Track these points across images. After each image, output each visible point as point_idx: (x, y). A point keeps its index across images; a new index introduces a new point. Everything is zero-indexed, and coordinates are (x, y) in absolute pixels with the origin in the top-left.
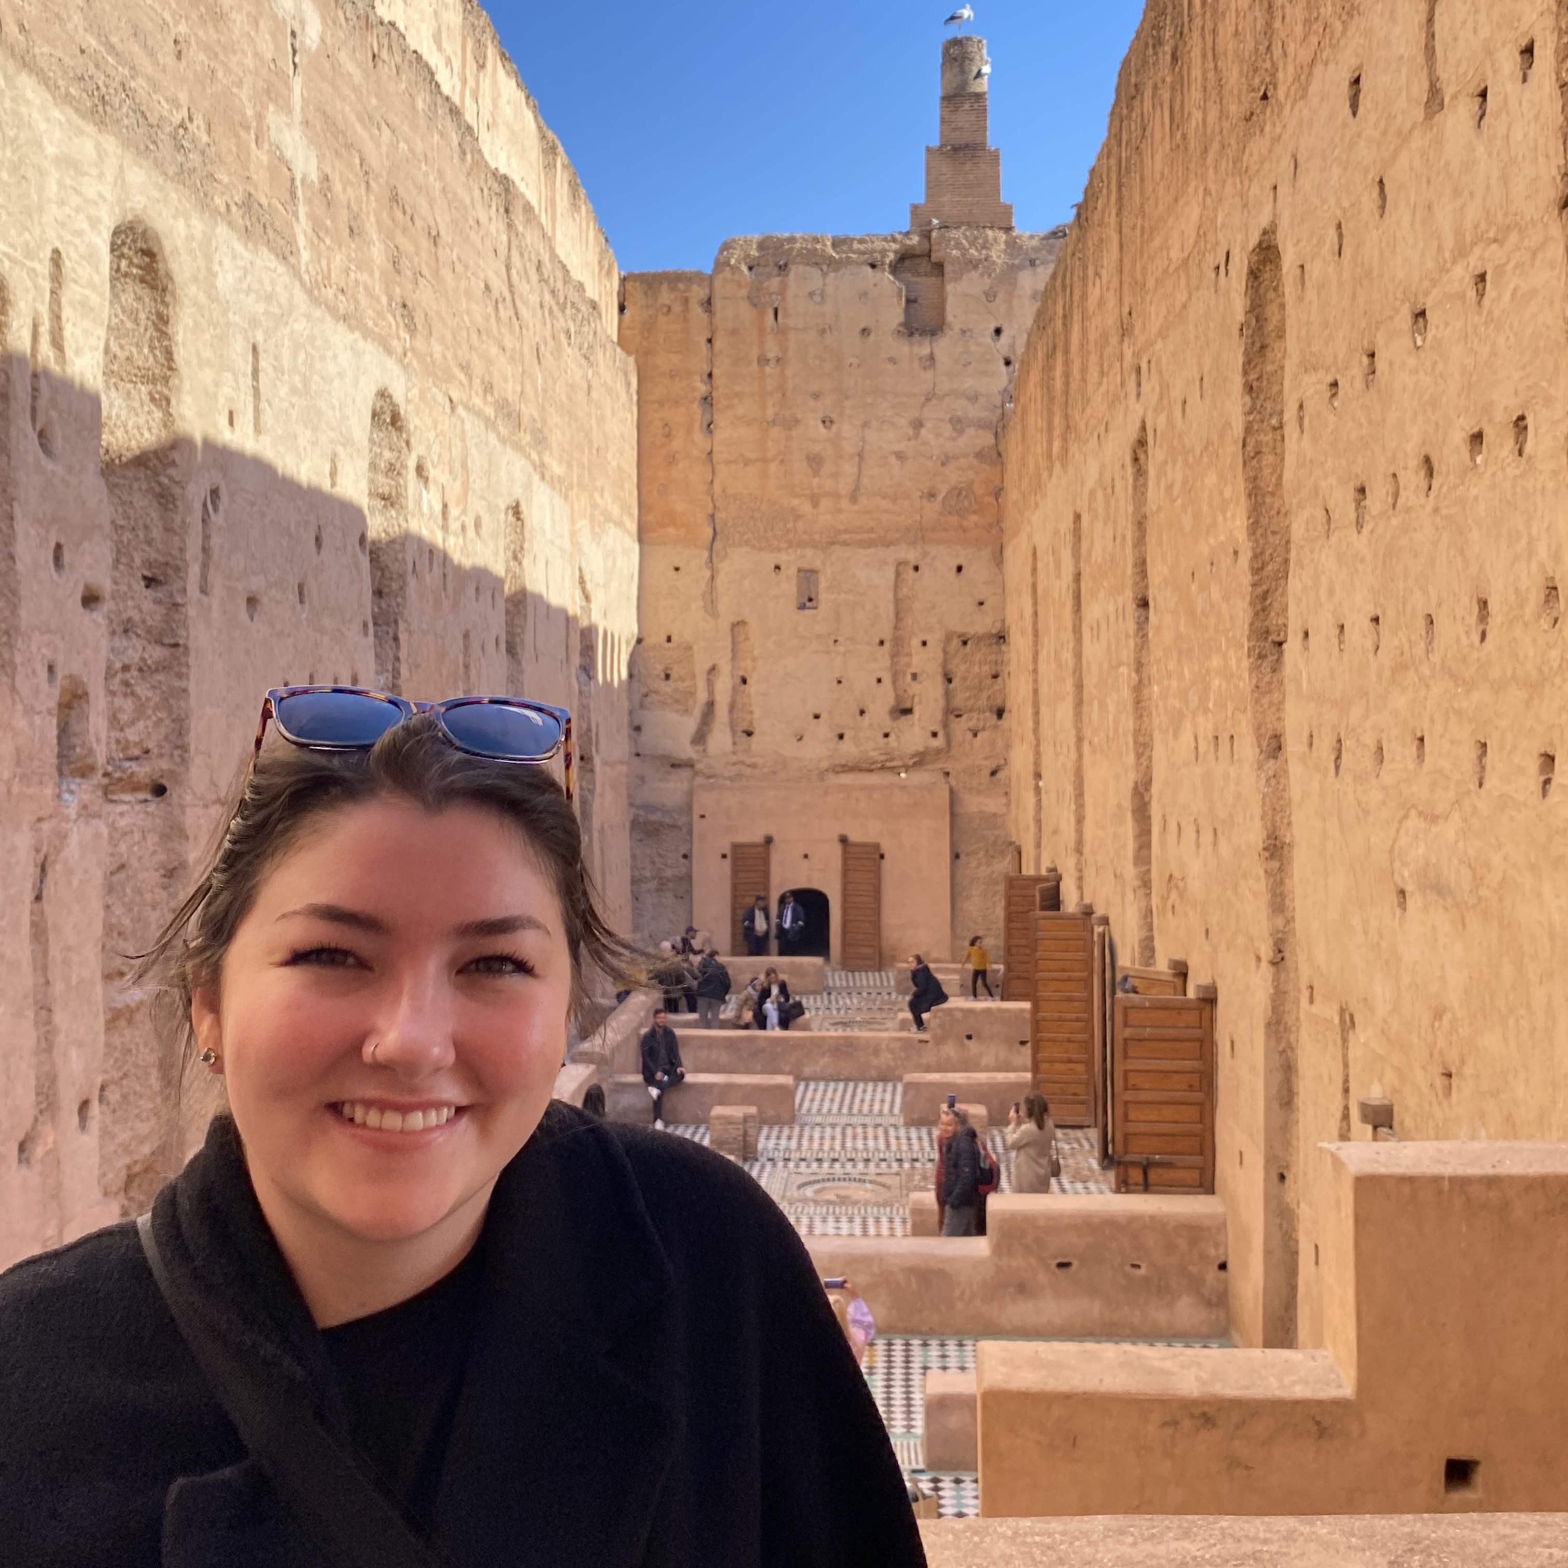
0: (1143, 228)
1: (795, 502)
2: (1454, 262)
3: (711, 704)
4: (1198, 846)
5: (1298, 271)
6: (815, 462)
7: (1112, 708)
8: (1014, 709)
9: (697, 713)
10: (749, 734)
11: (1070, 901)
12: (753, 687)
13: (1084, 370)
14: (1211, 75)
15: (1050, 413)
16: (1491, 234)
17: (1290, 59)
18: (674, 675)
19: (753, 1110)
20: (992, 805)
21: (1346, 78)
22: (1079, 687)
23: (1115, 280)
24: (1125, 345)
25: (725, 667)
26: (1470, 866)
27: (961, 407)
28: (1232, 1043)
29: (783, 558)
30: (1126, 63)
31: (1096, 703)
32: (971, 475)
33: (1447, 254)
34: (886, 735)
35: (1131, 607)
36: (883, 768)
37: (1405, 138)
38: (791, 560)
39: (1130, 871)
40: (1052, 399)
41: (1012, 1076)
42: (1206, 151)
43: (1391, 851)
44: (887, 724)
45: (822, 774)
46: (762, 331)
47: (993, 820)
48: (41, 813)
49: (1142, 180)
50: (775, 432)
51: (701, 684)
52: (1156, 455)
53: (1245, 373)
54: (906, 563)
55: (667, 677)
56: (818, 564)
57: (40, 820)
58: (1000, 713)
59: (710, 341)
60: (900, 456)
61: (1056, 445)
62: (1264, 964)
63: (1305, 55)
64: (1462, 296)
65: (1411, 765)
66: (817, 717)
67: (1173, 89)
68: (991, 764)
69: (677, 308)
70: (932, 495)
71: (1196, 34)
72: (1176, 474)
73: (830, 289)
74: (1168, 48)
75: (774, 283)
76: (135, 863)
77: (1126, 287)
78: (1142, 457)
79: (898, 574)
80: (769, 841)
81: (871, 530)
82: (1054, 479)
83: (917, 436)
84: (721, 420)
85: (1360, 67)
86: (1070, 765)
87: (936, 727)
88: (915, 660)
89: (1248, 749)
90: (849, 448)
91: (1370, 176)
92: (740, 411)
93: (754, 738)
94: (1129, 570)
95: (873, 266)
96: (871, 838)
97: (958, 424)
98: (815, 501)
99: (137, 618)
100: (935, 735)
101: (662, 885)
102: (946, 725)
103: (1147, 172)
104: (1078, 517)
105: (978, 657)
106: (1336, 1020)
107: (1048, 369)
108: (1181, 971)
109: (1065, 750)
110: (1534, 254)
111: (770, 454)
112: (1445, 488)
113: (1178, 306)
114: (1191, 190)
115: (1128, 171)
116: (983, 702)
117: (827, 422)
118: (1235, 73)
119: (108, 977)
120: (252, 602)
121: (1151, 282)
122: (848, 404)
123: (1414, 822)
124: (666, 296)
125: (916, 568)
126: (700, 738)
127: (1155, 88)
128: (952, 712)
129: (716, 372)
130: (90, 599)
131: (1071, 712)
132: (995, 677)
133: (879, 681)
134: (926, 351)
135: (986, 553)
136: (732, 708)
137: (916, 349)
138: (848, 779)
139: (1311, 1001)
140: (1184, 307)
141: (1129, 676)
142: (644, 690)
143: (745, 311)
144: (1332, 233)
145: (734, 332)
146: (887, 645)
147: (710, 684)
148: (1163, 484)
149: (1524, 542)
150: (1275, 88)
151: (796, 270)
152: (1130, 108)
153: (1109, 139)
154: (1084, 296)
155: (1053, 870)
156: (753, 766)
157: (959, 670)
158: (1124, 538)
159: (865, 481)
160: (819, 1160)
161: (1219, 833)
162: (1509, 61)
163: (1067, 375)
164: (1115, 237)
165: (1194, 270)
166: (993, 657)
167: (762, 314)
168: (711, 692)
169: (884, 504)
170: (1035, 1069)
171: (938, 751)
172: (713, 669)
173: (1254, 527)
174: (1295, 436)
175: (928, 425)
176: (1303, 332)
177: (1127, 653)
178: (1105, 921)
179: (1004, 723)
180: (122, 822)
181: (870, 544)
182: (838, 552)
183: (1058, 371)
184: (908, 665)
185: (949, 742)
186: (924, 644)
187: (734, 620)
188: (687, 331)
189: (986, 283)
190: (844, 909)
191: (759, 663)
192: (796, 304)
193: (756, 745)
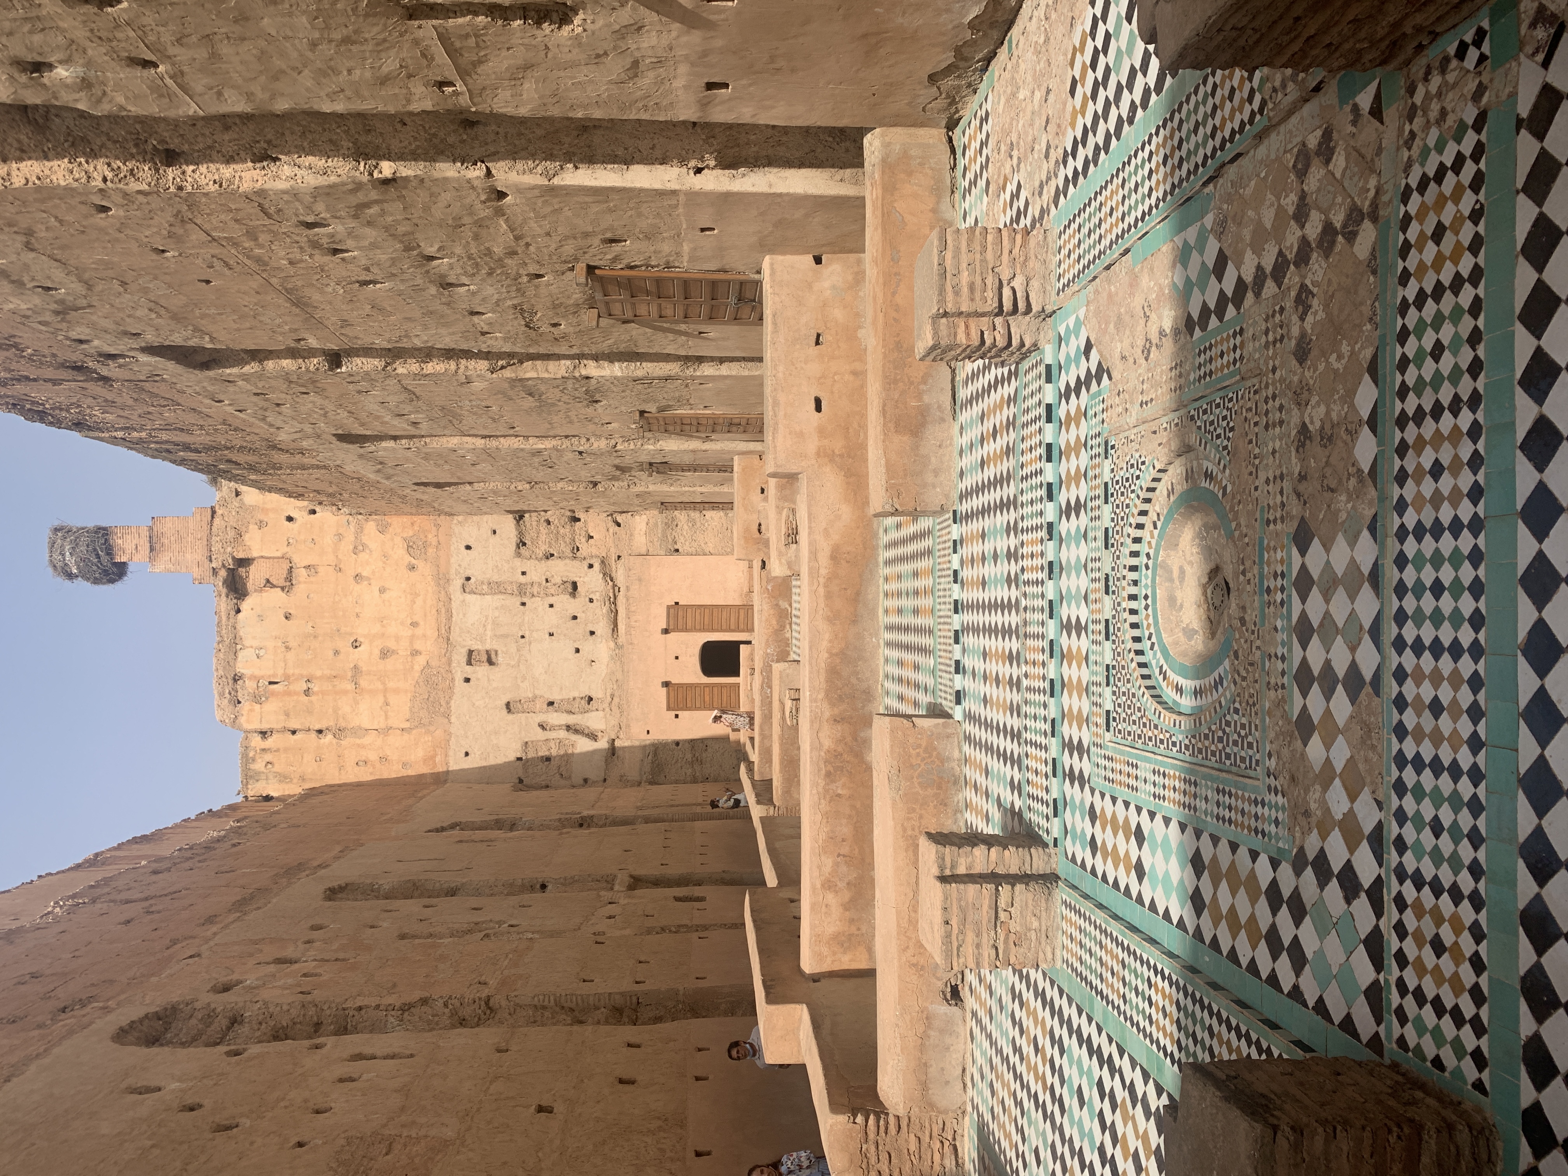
3: (568, 728)
6: (385, 654)
8: (568, 505)
9: (574, 737)
10: (590, 699)
12: (555, 697)
18: (546, 754)
20: (640, 525)
25: (541, 717)
27: (347, 546)
29: (459, 678)
32: (398, 540)
34: (591, 601)
36: (615, 603)
38: (460, 669)
44: (581, 599)
45: (618, 646)
46: (288, 693)
47: (652, 525)
50: (363, 683)
51: (552, 735)
54: (463, 586)
55: (547, 760)
56: (464, 651)
58: (576, 519)
59: (294, 732)
60: (382, 590)
66: (577, 651)
69: (268, 757)
70: (413, 568)
73: (255, 643)
75: (250, 685)
79: (472, 592)
80: (666, 684)
81: (439, 611)
83: (368, 579)
84: (355, 722)
87: (585, 564)
88: (536, 579)
90: (377, 628)
92: (347, 709)
93: (593, 696)
95: (238, 611)
96: (663, 612)
97: (359, 548)
98: (415, 653)
100: (591, 566)
101: (699, 762)
102: (584, 558)
105: (534, 535)
111: (381, 687)
116: (567, 531)
117: (356, 645)
122: (343, 630)
124: (259, 766)
125: (468, 579)
126: (592, 735)
128: (575, 554)
129: (317, 727)
132: (548, 522)
133: (551, 606)
134: (303, 571)
135: (457, 528)
136: (571, 713)
137: (302, 579)
138: (621, 627)
142: (558, 776)
143: (272, 706)
145: (287, 715)
146: (525, 600)
147: (553, 728)
151: (241, 668)
156: (612, 697)
157: (543, 548)
159: (401, 616)
166: (534, 523)
167: (273, 694)
168: (559, 727)
169: (419, 601)
171: (603, 563)
172: (542, 727)
175: (359, 570)
181: (449, 612)
182: (454, 636)
184: (540, 584)
185: (596, 556)
186: (524, 573)
187: (505, 711)
188: (286, 750)
189: (253, 528)
190: (713, 630)
191: (537, 692)
192: (266, 668)
193: (597, 694)
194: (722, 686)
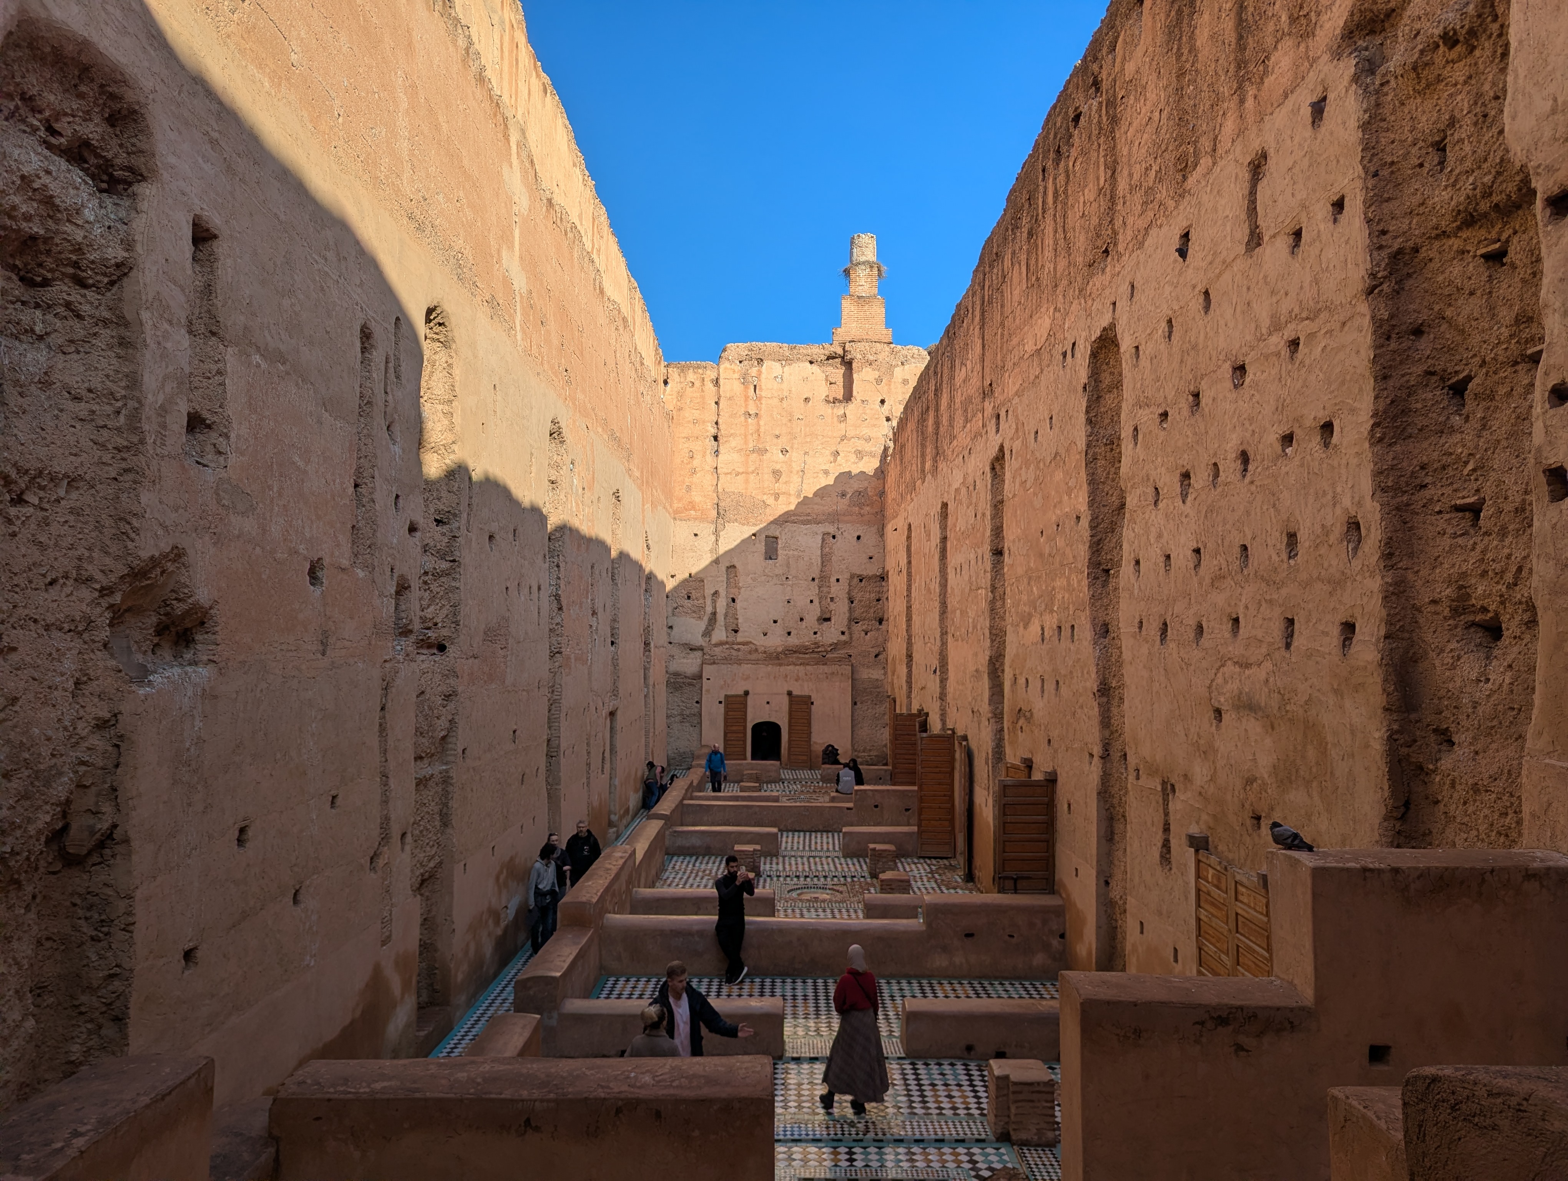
0: (1002, 335)
1: (765, 497)
2: (1270, 334)
3: (714, 613)
4: (1043, 692)
5: (1134, 350)
6: (777, 474)
7: (971, 614)
8: (892, 618)
9: (706, 619)
10: (736, 631)
11: (935, 726)
12: (739, 604)
13: (951, 419)
14: (1061, 242)
15: (923, 446)
16: (1304, 315)
17: (1128, 227)
18: (693, 596)
19: (758, 847)
20: (876, 674)
21: (1177, 233)
22: (944, 604)
23: (978, 367)
24: (986, 403)
25: (723, 592)
26: (1279, 692)
27: (860, 445)
28: (1069, 805)
29: (756, 529)
30: (989, 241)
31: (958, 612)
32: (866, 483)
33: (1264, 331)
34: (815, 633)
35: (988, 555)
36: (813, 652)
37: (1227, 265)
38: (762, 530)
39: (985, 708)
40: (924, 439)
41: (905, 829)
42: (1056, 286)
43: (1210, 687)
44: (816, 626)
45: (778, 655)
46: (747, 398)
47: (877, 684)
48: (387, 658)
49: (1002, 306)
50: (754, 456)
51: (709, 602)
52: (1011, 466)
53: (1087, 412)
54: (828, 534)
55: (689, 598)
56: (777, 534)
57: (385, 661)
58: (881, 621)
59: (717, 403)
60: (826, 472)
61: (928, 465)
62: (1096, 759)
63: (1142, 223)
64: (1278, 354)
65: (1227, 635)
66: (775, 622)
67: (1029, 253)
68: (875, 651)
69: (698, 384)
70: (843, 495)
71: (1049, 220)
72: (1030, 475)
73: (786, 375)
74: (1025, 230)
75: (754, 371)
76: (428, 690)
77: (987, 370)
78: (998, 467)
79: (823, 540)
80: (747, 693)
81: (808, 515)
82: (926, 484)
83: (835, 461)
84: (723, 449)
85: (1190, 226)
86: (936, 648)
87: (844, 629)
88: (833, 590)
89: (1085, 633)
90: (796, 467)
91: (1197, 290)
92: (733, 444)
93: (739, 634)
94: (988, 533)
95: (811, 362)
96: (806, 692)
98: (777, 497)
99: (432, 544)
100: (843, 633)
101: (684, 718)
102: (849, 628)
103: (1007, 304)
104: (945, 505)
105: (869, 588)
106: (1159, 788)
107: (922, 420)
108: (1029, 765)
109: (932, 640)
110: (1344, 324)
111: (750, 470)
112: (1259, 469)
113: (1032, 377)
114: (1043, 310)
115: (990, 302)
116: (871, 615)
117: (784, 451)
118: (1082, 238)
119: (416, 759)
120: (491, 537)
121: (1009, 365)
122: (795, 441)
123: (1230, 668)
124: (691, 377)
125: (834, 537)
126: (707, 633)
127: (1014, 253)
128: (853, 620)
129: (720, 421)
130: (412, 529)
131: (937, 618)
132: (878, 600)
133: (812, 601)
134: (841, 412)
135: (874, 529)
136: (726, 616)
137: (836, 411)
138: (794, 658)
139: (1138, 778)
140: (1037, 377)
141: (986, 595)
142: (675, 605)
143: (737, 387)
144: (1164, 324)
145: (730, 399)
146: (817, 581)
147: (714, 602)
148: (1018, 481)
149: (1329, 497)
150: (1115, 244)
151: (767, 364)
152: (991, 266)
153: (972, 286)
154: (952, 378)
155: (920, 711)
156: (738, 650)
157: (858, 596)
158: (984, 515)
159: (805, 486)
160: (798, 877)
161: (1061, 683)
162: (1322, 210)
163: (937, 424)
164: (979, 342)
165: (1046, 356)
166: (878, 589)
167: (746, 388)
168: (715, 607)
169: (817, 499)
170: (919, 826)
171: (845, 643)
172: (716, 593)
173: (1091, 503)
174: (1131, 446)
175: (842, 454)
176: (1139, 385)
177: (986, 580)
178: (965, 738)
179: (883, 627)
180: (423, 666)
181: (808, 522)
182: (789, 526)
183: (931, 422)
184: (829, 593)
185: (851, 638)
186: (838, 580)
187: (728, 564)
188: (703, 397)
189: (876, 374)
190: (790, 733)
191: (743, 590)
192: (767, 384)
193: (740, 637)
194: (745, 741)
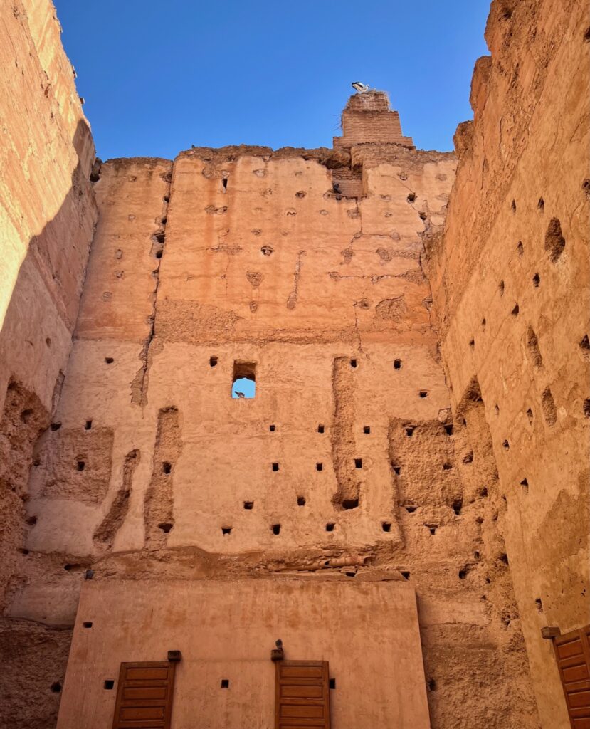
1: (235, 307)
3: (125, 494)
6: (255, 278)
9: (107, 503)
10: (167, 527)
12: (177, 474)
18: (89, 462)
25: (147, 451)
27: (385, 243)
29: (218, 351)
32: (400, 290)
34: (330, 527)
44: (331, 513)
46: (212, 192)
50: (219, 256)
51: (118, 470)
54: (343, 358)
55: (81, 465)
56: (254, 357)
58: (458, 506)
59: (167, 200)
60: (333, 275)
66: (248, 506)
68: (459, 562)
69: (142, 177)
70: (365, 305)
73: (271, 169)
75: (225, 165)
79: (336, 368)
80: (175, 657)
81: (309, 330)
83: (348, 261)
84: (169, 248)
87: (389, 519)
88: (359, 446)
93: (172, 532)
95: (306, 158)
96: (315, 652)
97: (385, 255)
100: (386, 529)
102: (398, 518)
105: (425, 446)
111: (212, 272)
116: (437, 493)
117: (267, 250)
122: (285, 239)
124: (134, 171)
125: (354, 363)
126: (106, 532)
128: (404, 505)
132: (447, 466)
133: (319, 467)
134: (353, 207)
136: (149, 498)
137: (344, 205)
142: (50, 478)
143: (199, 181)
145: (188, 192)
146: (327, 431)
147: (128, 471)
151: (243, 159)
157: (407, 459)
159: (301, 293)
166: (443, 446)
167: (213, 182)
168: (128, 482)
169: (321, 311)
172: (134, 455)
175: (358, 254)
181: (308, 341)
182: (275, 347)
184: (351, 452)
185: (404, 537)
186: (367, 430)
187: (162, 405)
188: (148, 192)
189: (399, 170)
191: (187, 448)
192: (243, 178)
193: (174, 539)
